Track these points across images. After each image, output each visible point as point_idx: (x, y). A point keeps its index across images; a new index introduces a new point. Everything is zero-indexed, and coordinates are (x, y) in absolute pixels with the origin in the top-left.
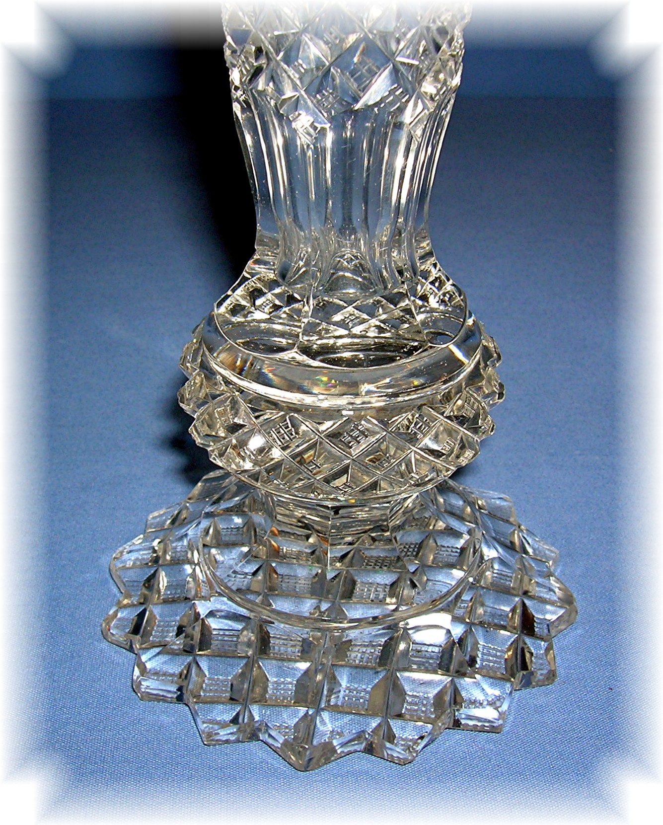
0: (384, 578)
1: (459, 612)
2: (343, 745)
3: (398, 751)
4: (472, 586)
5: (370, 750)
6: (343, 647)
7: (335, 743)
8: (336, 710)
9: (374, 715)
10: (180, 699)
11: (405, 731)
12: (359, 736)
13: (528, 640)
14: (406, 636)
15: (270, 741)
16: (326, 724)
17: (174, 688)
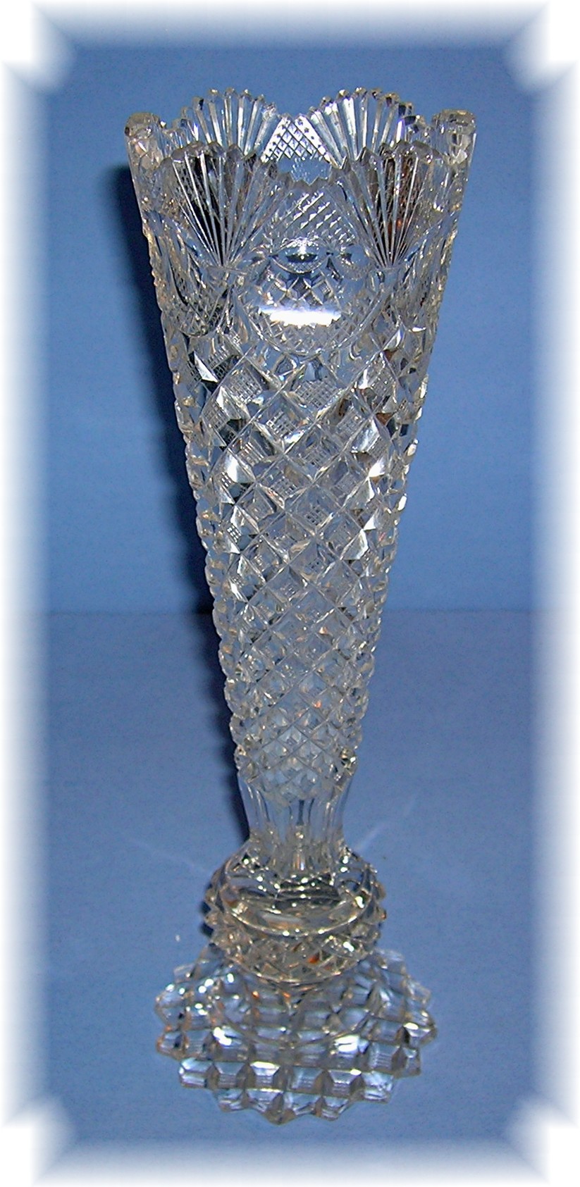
0: (322, 1015)
1: (363, 1034)
2: (300, 1110)
3: (327, 1114)
4: (374, 1018)
5: (314, 1113)
6: (298, 1056)
7: (295, 1109)
8: (295, 1091)
9: (316, 1094)
10: (206, 1086)
11: (333, 1102)
12: (309, 1105)
13: (406, 1050)
14: (335, 1048)
15: (260, 1109)
16: (290, 1099)
17: (203, 1080)
